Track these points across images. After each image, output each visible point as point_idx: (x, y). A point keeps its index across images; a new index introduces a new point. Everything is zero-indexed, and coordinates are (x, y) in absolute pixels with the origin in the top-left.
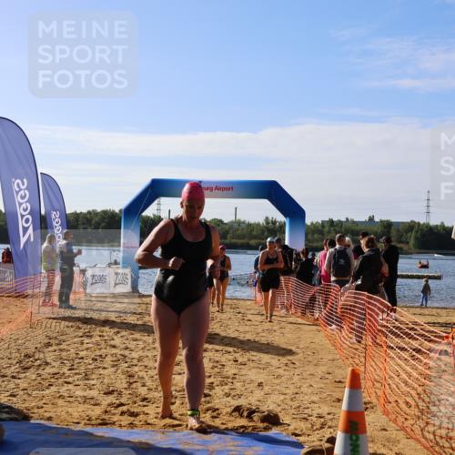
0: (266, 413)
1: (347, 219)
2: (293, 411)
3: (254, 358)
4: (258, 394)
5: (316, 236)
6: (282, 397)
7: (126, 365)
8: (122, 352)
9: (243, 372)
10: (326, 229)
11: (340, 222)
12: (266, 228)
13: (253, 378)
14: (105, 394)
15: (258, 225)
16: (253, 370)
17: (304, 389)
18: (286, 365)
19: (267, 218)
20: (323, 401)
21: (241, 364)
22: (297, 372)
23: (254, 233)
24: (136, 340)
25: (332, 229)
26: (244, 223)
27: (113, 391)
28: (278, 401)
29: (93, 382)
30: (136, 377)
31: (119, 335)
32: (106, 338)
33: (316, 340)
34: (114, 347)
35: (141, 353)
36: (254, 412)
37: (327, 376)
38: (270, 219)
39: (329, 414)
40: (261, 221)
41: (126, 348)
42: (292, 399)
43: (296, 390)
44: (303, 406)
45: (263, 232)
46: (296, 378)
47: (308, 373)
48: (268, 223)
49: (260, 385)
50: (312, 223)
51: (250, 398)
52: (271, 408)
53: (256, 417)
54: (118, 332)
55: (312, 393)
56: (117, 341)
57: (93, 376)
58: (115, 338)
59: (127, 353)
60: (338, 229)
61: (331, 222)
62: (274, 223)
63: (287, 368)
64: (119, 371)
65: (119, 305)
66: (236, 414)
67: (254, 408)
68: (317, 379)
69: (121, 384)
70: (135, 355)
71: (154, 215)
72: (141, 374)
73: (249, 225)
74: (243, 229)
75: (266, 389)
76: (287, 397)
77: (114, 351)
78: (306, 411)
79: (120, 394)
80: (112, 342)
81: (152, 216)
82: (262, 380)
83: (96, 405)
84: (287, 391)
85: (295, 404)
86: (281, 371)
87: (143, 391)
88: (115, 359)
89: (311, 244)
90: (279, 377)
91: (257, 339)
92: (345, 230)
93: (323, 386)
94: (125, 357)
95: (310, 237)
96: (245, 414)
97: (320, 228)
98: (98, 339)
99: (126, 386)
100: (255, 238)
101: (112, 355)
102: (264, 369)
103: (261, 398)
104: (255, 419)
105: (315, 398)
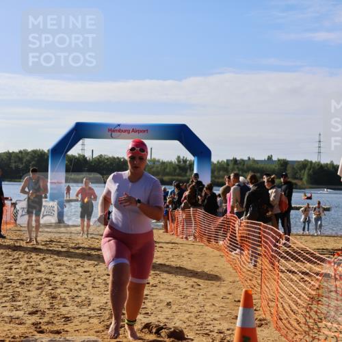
0: (173, 330)
1: (249, 158)
2: (197, 327)
3: (164, 281)
4: (167, 312)
5: (221, 173)
6: (188, 315)
7: (50, 288)
8: (47, 276)
9: (154, 293)
10: (231, 167)
11: (243, 160)
12: (178, 165)
13: (163, 298)
14: (29, 314)
15: (171, 163)
16: (164, 291)
17: (207, 308)
18: (192, 286)
19: (179, 157)
20: (223, 318)
21: (153, 286)
22: (202, 292)
23: (168, 170)
24: (60, 265)
25: (236, 166)
26: (158, 161)
27: (37, 311)
28: (184, 319)
29: (18, 303)
30: (59, 298)
31: (45, 261)
32: (33, 263)
33: (219, 265)
34: (40, 271)
35: (64, 277)
36: (162, 328)
37: (228, 296)
38: (182, 158)
39: (228, 330)
40: (174, 159)
41: (51, 273)
42: (196, 317)
43: (200, 309)
44: (206, 323)
45: (175, 169)
46: (200, 298)
47: (211, 293)
48: (179, 161)
49: (169, 304)
50: (218, 162)
51: (159, 316)
52: (176, 325)
53: (163, 333)
54: (44, 258)
55: (214, 311)
56: (43, 266)
57: (19, 298)
58: (41, 263)
59: (51, 277)
60: (240, 167)
61: (235, 161)
62: (185, 161)
63: (192, 289)
64: (44, 293)
65: (45, 234)
66: (146, 330)
67: (162, 325)
68: (219, 299)
69: (44, 304)
70: (58, 278)
71: (79, 154)
72: (63, 295)
73: (163, 163)
74: (157, 167)
75: (174, 307)
76: (192, 315)
77: (40, 275)
78: (208, 327)
79: (43, 313)
80: (38, 268)
81: (77, 155)
82: (171, 300)
83: (21, 324)
84: (192, 310)
85: (199, 321)
86: (187, 292)
87: (64, 311)
88: (40, 282)
89: (217, 180)
90: (186, 297)
91: (167, 264)
92: (247, 167)
93: (224, 305)
94: (49, 280)
95: (216, 173)
96: (154, 331)
97: (225, 166)
98: (26, 264)
99: (48, 306)
100: (168, 174)
101: (37, 279)
102: (172, 290)
103: (169, 316)
104: (162, 334)
105: (217, 316)
